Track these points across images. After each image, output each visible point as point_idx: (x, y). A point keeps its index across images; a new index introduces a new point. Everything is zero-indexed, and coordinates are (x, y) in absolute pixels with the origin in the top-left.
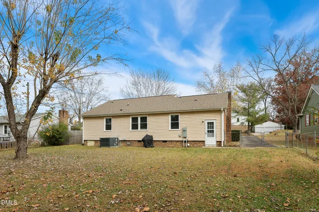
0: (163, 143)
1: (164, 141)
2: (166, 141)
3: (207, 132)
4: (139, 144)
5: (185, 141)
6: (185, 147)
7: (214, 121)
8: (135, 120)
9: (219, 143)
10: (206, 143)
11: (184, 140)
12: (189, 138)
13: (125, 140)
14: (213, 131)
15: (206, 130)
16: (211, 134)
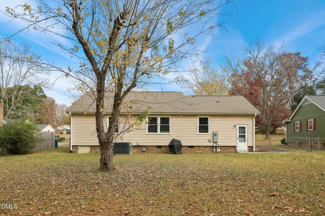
0: (190, 149)
1: (190, 147)
2: (193, 147)
3: (238, 137)
4: (159, 150)
5: (216, 147)
6: (216, 152)
7: (246, 126)
8: (153, 121)
9: (251, 148)
10: (238, 149)
11: (215, 145)
12: (220, 143)
13: (139, 146)
14: (244, 136)
15: (238, 134)
16: (243, 139)
